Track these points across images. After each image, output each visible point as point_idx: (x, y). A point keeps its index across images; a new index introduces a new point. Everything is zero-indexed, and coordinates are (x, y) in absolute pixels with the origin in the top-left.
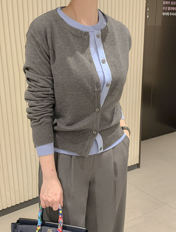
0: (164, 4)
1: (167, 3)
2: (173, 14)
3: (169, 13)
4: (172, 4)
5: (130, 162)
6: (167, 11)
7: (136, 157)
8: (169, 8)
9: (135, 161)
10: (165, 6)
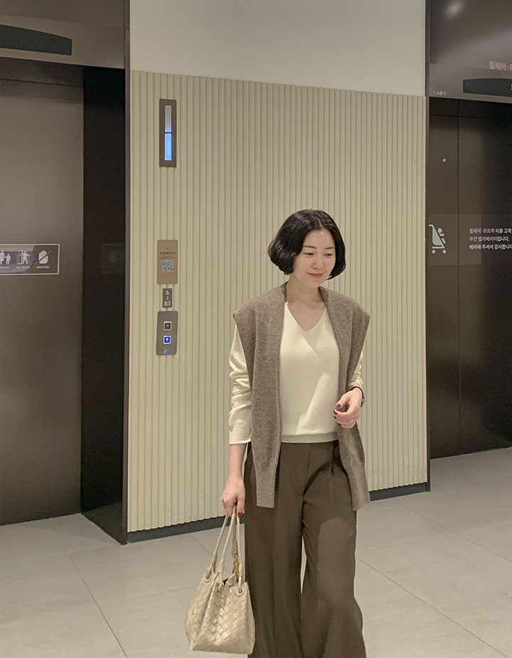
0: (471, 232)
1: (476, 231)
2: (488, 246)
3: (480, 246)
4: (485, 232)
5: (413, 478)
6: (478, 243)
7: (423, 470)
8: (480, 238)
9: (421, 478)
10: (474, 235)
